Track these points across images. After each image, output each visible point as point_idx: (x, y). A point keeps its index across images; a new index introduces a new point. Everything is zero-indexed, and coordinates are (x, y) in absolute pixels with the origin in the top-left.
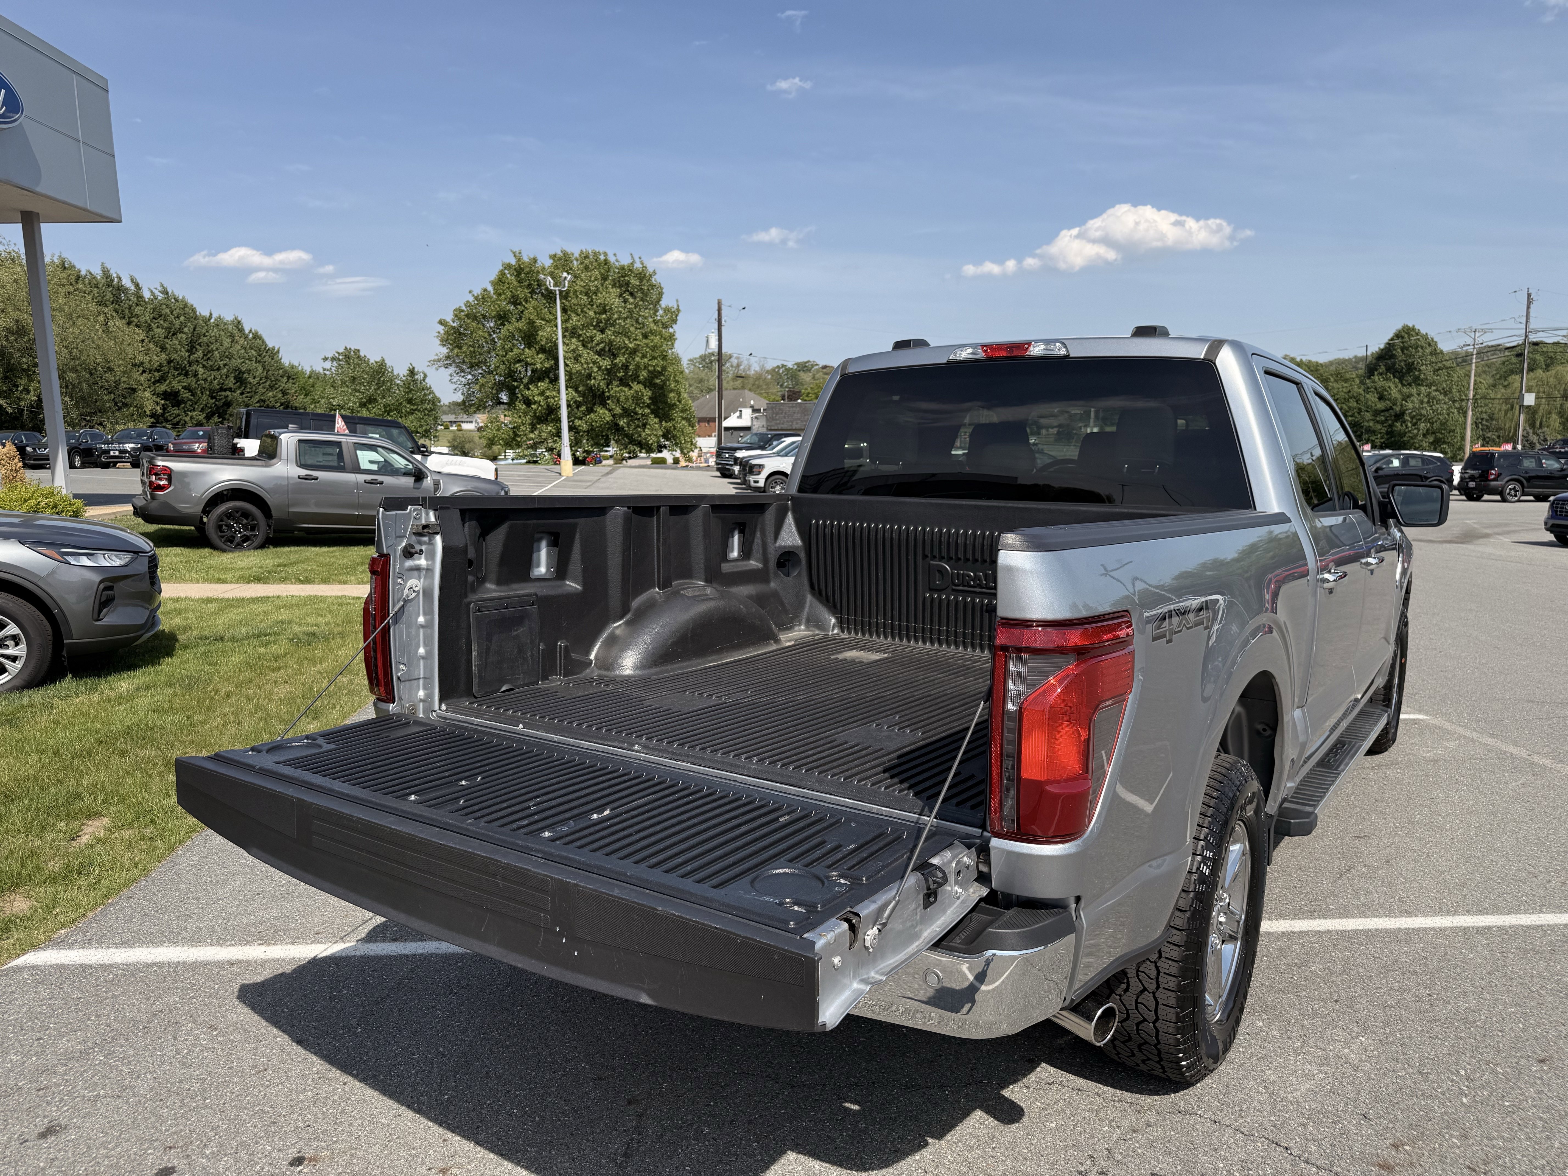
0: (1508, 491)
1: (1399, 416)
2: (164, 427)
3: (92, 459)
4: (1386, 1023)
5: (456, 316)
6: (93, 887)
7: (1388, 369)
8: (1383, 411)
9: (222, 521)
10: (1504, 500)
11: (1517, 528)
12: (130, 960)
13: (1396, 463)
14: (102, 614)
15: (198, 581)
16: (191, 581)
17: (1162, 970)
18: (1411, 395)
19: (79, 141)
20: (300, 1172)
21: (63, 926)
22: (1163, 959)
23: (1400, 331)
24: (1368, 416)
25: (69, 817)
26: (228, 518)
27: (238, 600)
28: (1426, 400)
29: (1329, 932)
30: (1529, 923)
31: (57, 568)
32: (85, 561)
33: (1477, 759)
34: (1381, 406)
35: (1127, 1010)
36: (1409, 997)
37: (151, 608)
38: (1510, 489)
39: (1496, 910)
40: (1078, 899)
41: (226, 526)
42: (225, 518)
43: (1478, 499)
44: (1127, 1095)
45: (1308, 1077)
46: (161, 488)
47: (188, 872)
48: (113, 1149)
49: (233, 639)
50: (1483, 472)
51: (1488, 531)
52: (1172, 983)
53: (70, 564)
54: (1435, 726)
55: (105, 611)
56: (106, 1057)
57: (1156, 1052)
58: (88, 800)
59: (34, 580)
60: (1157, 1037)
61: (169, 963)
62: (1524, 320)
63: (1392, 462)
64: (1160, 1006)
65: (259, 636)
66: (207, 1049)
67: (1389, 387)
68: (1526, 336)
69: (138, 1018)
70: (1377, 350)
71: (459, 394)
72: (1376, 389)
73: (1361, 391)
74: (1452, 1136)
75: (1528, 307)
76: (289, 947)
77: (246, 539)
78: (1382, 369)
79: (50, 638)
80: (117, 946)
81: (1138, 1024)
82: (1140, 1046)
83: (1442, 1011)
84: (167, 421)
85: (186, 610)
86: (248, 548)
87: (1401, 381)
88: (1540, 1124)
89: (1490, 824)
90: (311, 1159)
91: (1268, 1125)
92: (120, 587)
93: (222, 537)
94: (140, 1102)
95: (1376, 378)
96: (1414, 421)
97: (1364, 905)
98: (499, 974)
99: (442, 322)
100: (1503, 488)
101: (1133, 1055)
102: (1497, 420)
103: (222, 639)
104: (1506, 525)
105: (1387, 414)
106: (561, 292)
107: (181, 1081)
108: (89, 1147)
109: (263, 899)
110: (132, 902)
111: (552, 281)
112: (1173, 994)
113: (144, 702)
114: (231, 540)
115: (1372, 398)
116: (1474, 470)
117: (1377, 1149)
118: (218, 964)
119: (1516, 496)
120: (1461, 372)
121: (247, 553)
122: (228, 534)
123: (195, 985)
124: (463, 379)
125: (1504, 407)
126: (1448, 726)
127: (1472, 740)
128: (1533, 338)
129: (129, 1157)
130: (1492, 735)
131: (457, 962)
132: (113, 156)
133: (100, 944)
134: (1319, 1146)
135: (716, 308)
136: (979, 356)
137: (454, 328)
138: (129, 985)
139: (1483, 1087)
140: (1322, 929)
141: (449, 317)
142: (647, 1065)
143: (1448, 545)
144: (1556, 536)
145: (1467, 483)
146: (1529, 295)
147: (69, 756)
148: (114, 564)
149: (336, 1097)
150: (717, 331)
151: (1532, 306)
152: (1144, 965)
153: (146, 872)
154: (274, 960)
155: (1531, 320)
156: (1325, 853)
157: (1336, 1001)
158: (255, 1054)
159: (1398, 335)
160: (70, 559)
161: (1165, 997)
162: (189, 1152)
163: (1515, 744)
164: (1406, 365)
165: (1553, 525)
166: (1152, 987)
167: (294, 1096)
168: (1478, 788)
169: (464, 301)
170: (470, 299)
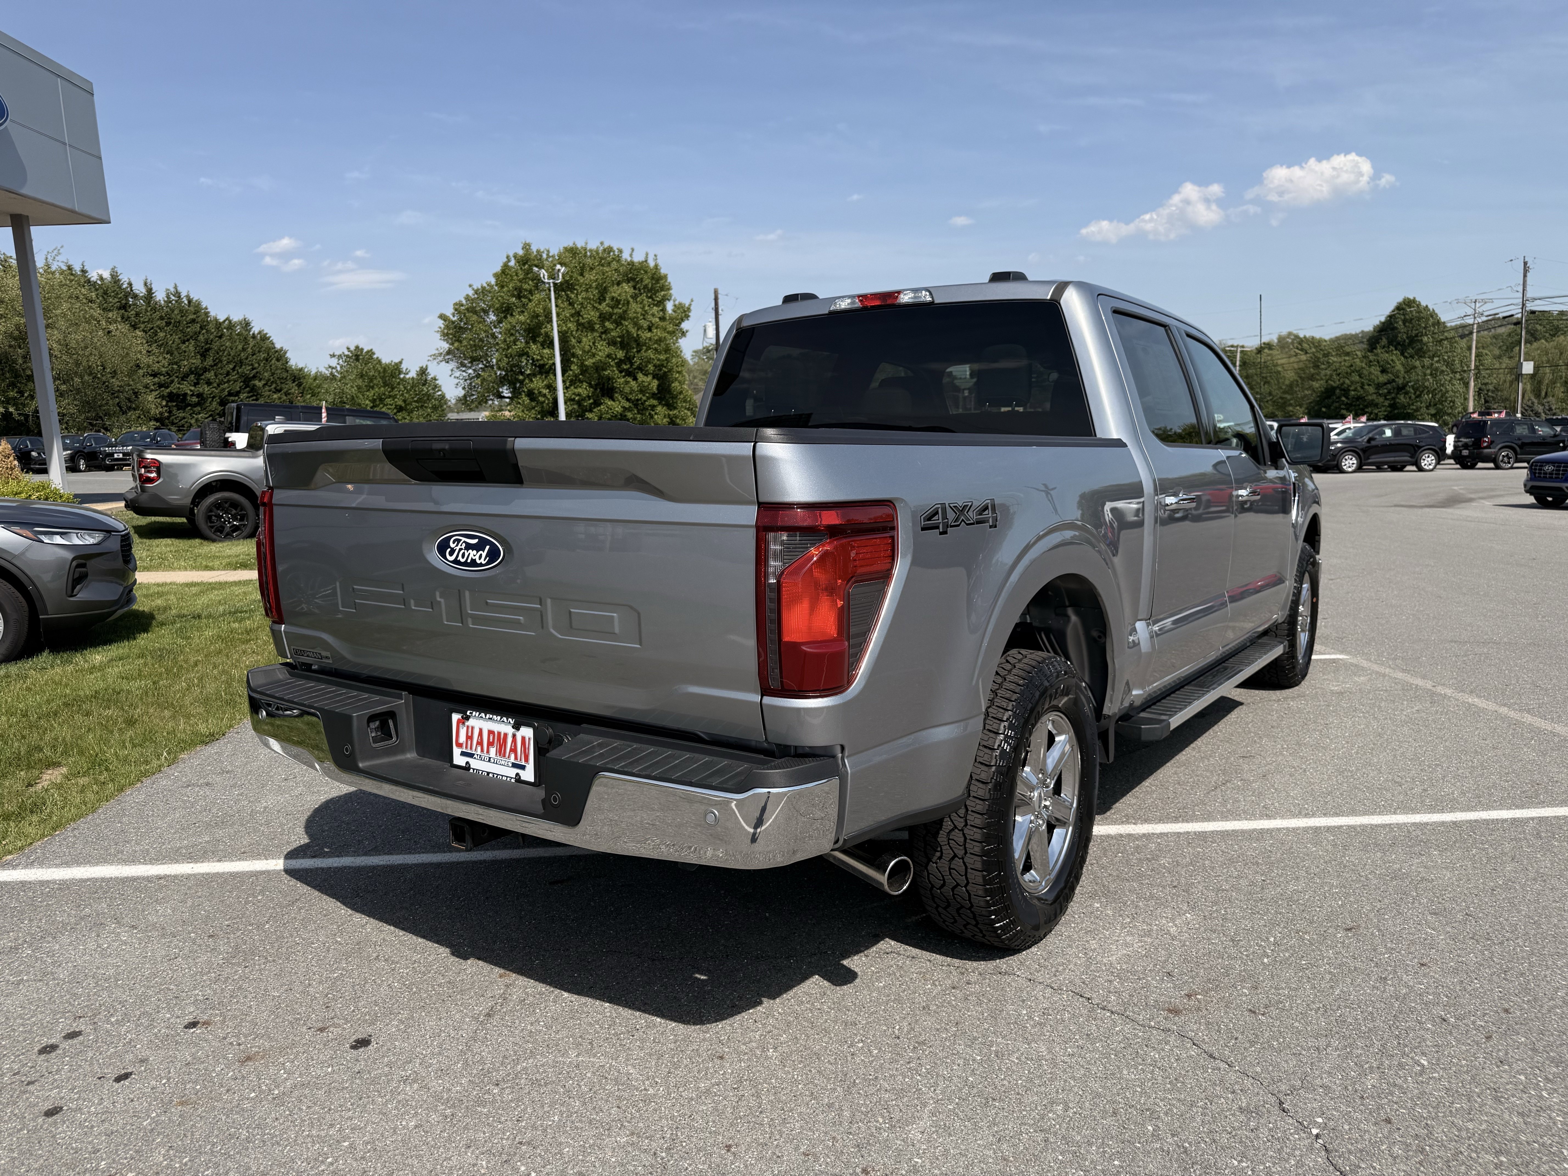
0: (1501, 458)
1: (1401, 389)
2: (169, 430)
3: (97, 463)
4: (1215, 903)
5: (456, 310)
6: (42, 821)
7: (1390, 343)
8: (1385, 384)
9: (211, 511)
10: (1497, 467)
11: (1502, 493)
12: (67, 877)
13: (1388, 433)
14: (76, 590)
15: (186, 569)
16: (179, 569)
17: (968, 837)
18: (1415, 367)
19: (65, 144)
20: (194, 1032)
21: (10, 853)
22: (968, 827)
23: (1400, 304)
24: (1371, 390)
25: (29, 767)
26: (218, 509)
27: (220, 583)
28: (1428, 371)
29: (1188, 833)
30: (1379, 822)
31: (30, 546)
32: (58, 540)
33: (1382, 690)
34: (1383, 378)
35: (943, 876)
36: (1243, 882)
37: (125, 584)
38: (1504, 456)
39: (1353, 812)
40: (843, 748)
41: (215, 516)
42: (214, 509)
43: (1472, 467)
44: (957, 962)
45: (1126, 945)
46: (151, 480)
47: (132, 808)
48: (29, 1019)
49: (209, 616)
50: (1476, 440)
51: (1472, 496)
52: (977, 849)
53: (43, 542)
54: (1352, 664)
55: (78, 587)
56: (33, 951)
57: (971, 915)
58: (47, 752)
59: (9, 559)
60: (970, 900)
61: (102, 879)
62: (1520, 289)
63: (1384, 433)
64: (969, 871)
65: (235, 613)
66: (125, 943)
67: (1392, 360)
68: (1523, 305)
69: (67, 921)
70: (1378, 323)
71: (460, 389)
72: (1378, 362)
73: (1364, 365)
74: (1243, 987)
75: (1525, 276)
76: (215, 864)
77: (235, 529)
78: (1384, 341)
79: (26, 614)
80: (57, 866)
81: (953, 889)
82: (958, 910)
83: (1271, 893)
84: (173, 424)
85: (168, 593)
86: (238, 538)
87: (1402, 354)
88: (1328, 977)
89: (1374, 744)
90: (204, 1023)
91: (1078, 981)
92: (92, 564)
93: (212, 527)
94: (58, 984)
95: (1379, 351)
96: (1418, 393)
97: (1228, 811)
98: (405, 881)
99: (442, 317)
100: (1497, 454)
101: (956, 921)
102: (1502, 391)
103: (199, 617)
104: (1492, 490)
105: (1389, 386)
106: (555, 284)
107: (98, 968)
108: (7, 1018)
109: (199, 827)
110: (76, 832)
111: (546, 274)
112: (979, 859)
113: (114, 671)
114: (220, 530)
115: (1375, 371)
116: (1467, 438)
117: (1171, 998)
118: (148, 879)
119: (1509, 463)
120: (1463, 343)
121: (236, 542)
122: (218, 524)
123: (123, 895)
124: (464, 374)
125: (1509, 378)
126: (1365, 664)
127: (1384, 675)
128: (1530, 306)
129: (42, 1024)
130: (1404, 671)
131: (368, 872)
132: (101, 158)
133: (41, 864)
134: (1119, 997)
135: (713, 297)
136: (856, 305)
137: (453, 322)
138: (63, 896)
139: (1287, 950)
140: (1182, 831)
141: (449, 312)
142: (524, 947)
143: (1427, 510)
144: (1536, 498)
145: (1461, 451)
146: (1525, 263)
147: (36, 716)
148: (87, 543)
149: (236, 977)
150: (714, 320)
151: (1528, 274)
152: (953, 833)
153: (94, 810)
154: (199, 874)
155: (1528, 288)
156: (1207, 770)
157: (1175, 887)
158: (169, 947)
159: (1399, 308)
160: (42, 537)
161: (972, 861)
162: (96, 1020)
163: (1424, 677)
164: (1407, 338)
165: (1532, 487)
166: (960, 853)
167: (198, 977)
168: (1373, 715)
169: (464, 295)
170: (471, 293)
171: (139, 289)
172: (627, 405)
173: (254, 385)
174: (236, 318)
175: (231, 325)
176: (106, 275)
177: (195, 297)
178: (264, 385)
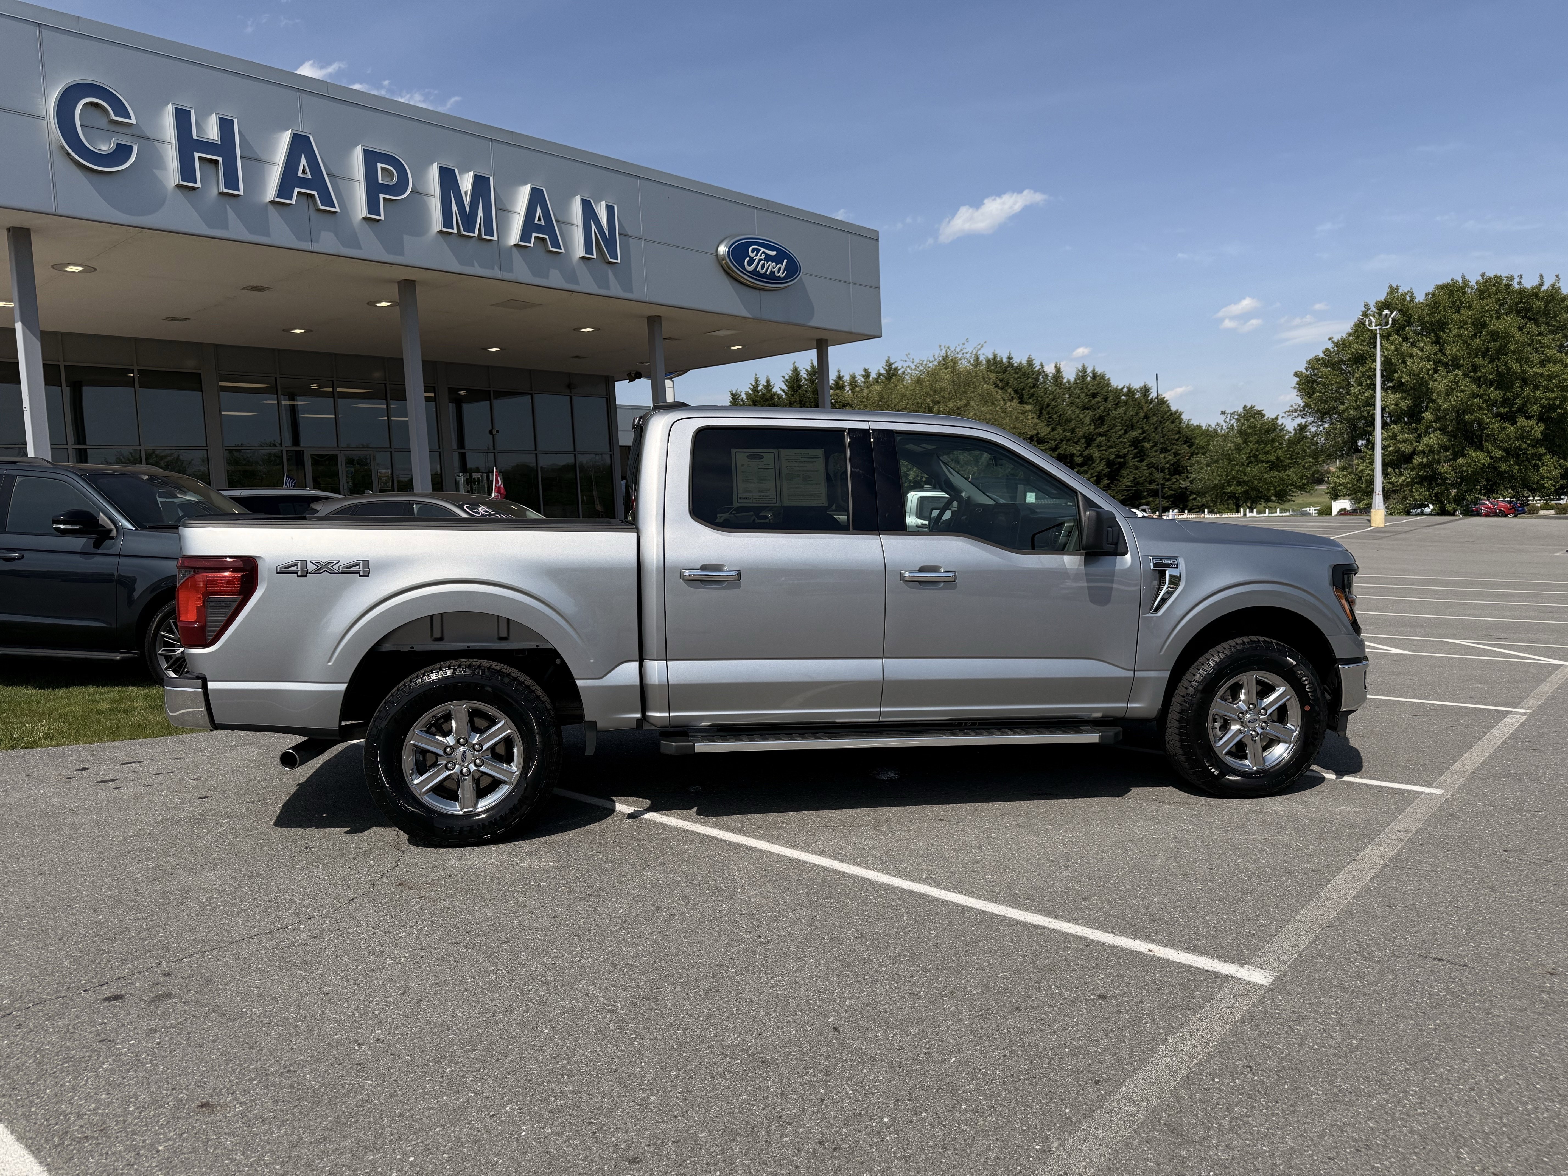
5: (1309, 366)
19: (849, 283)
99: (1297, 373)
137: (1307, 376)
141: (1304, 367)
169: (1323, 348)
170: (1330, 346)
171: (1050, 369)
172: (1499, 453)
173: (1143, 446)
174: (1137, 385)
175: (1131, 392)
176: (1024, 362)
177: (1099, 370)
178: (1152, 447)
